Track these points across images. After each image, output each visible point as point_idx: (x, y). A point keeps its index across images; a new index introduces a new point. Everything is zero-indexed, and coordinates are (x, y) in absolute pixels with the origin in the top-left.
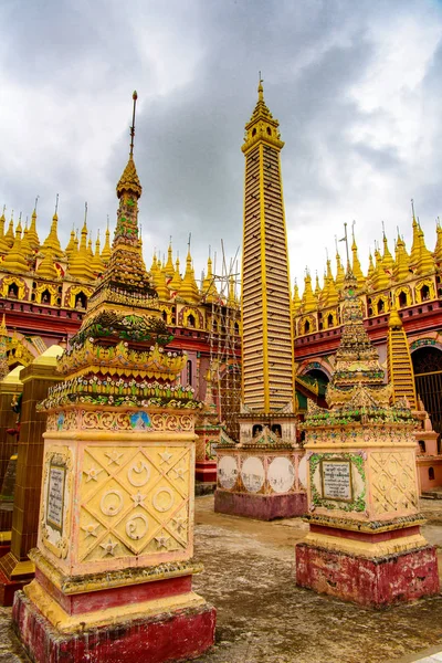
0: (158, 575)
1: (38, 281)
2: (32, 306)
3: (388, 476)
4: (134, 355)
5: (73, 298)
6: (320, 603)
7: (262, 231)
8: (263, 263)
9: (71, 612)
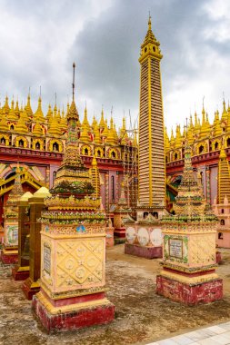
0: (90, 292)
1: (33, 138)
2: (31, 151)
3: (200, 247)
4: (77, 200)
5: (51, 146)
6: (165, 302)
7: (150, 109)
8: (150, 127)
9: (55, 306)
